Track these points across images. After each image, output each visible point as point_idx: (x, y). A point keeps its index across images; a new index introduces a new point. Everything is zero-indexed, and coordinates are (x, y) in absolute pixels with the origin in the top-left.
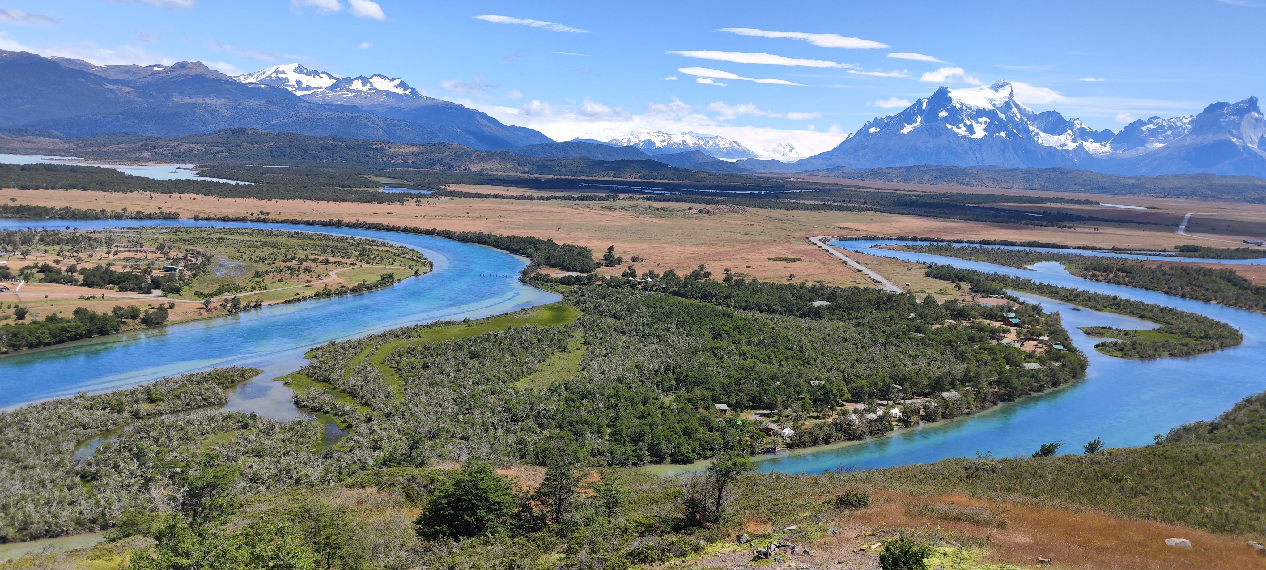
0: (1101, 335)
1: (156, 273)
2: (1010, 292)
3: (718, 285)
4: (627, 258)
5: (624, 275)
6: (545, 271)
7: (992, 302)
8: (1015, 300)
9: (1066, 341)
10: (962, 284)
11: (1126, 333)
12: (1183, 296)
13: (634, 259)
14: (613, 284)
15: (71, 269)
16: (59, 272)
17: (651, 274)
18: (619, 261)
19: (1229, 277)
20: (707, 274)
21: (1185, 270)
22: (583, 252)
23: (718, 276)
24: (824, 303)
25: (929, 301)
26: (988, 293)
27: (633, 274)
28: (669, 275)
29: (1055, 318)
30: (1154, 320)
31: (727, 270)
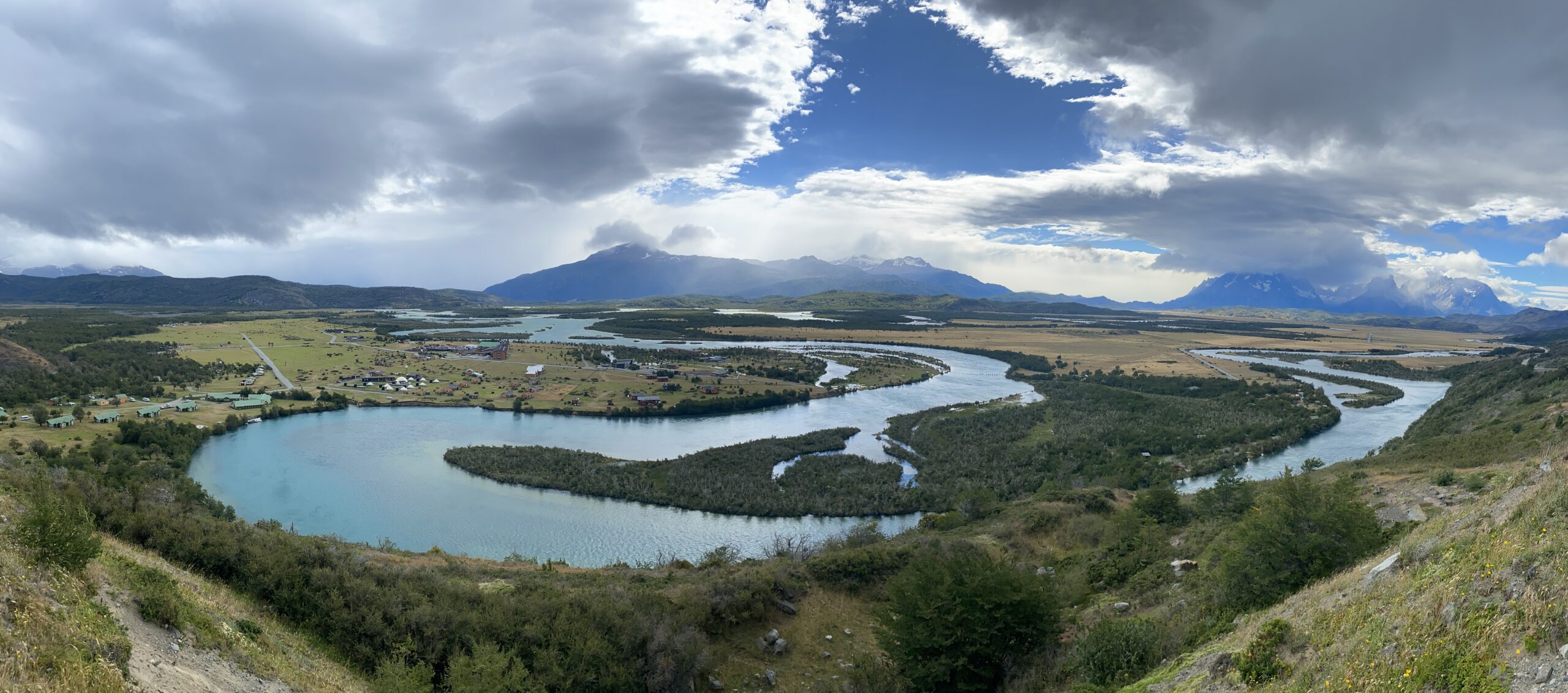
0: (1344, 397)
1: (801, 371)
2: (1296, 377)
3: (1130, 378)
4: (1070, 363)
5: (1071, 373)
6: (1022, 371)
7: (1289, 383)
8: (1299, 381)
9: (1328, 402)
10: (1271, 374)
11: (1355, 396)
12: (1376, 375)
13: (1075, 363)
14: (1065, 378)
15: (761, 368)
16: (754, 370)
17: (1088, 372)
18: (1066, 365)
19: (1393, 363)
20: (1122, 372)
21: (1375, 361)
22: (1043, 359)
23: (1130, 373)
24: (1196, 388)
25: (1255, 384)
26: (1286, 378)
27: (1076, 373)
28: (1099, 372)
29: (1321, 390)
30: (1368, 388)
31: (1134, 369)
